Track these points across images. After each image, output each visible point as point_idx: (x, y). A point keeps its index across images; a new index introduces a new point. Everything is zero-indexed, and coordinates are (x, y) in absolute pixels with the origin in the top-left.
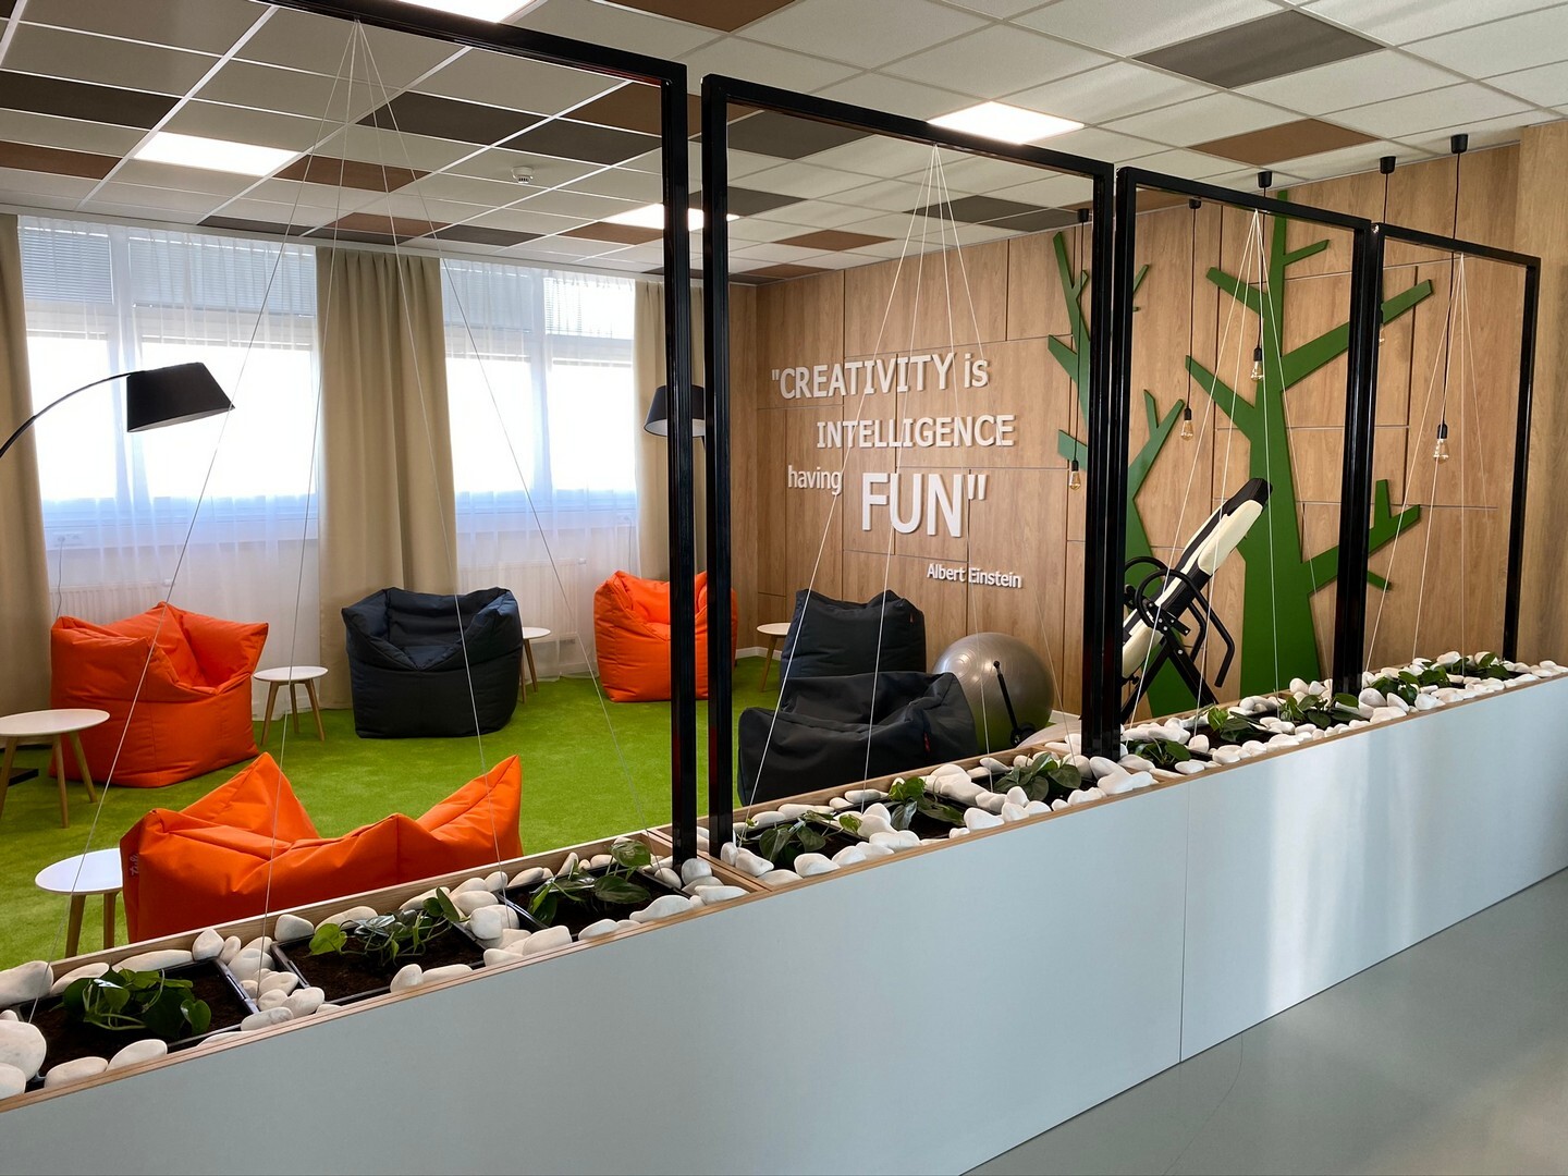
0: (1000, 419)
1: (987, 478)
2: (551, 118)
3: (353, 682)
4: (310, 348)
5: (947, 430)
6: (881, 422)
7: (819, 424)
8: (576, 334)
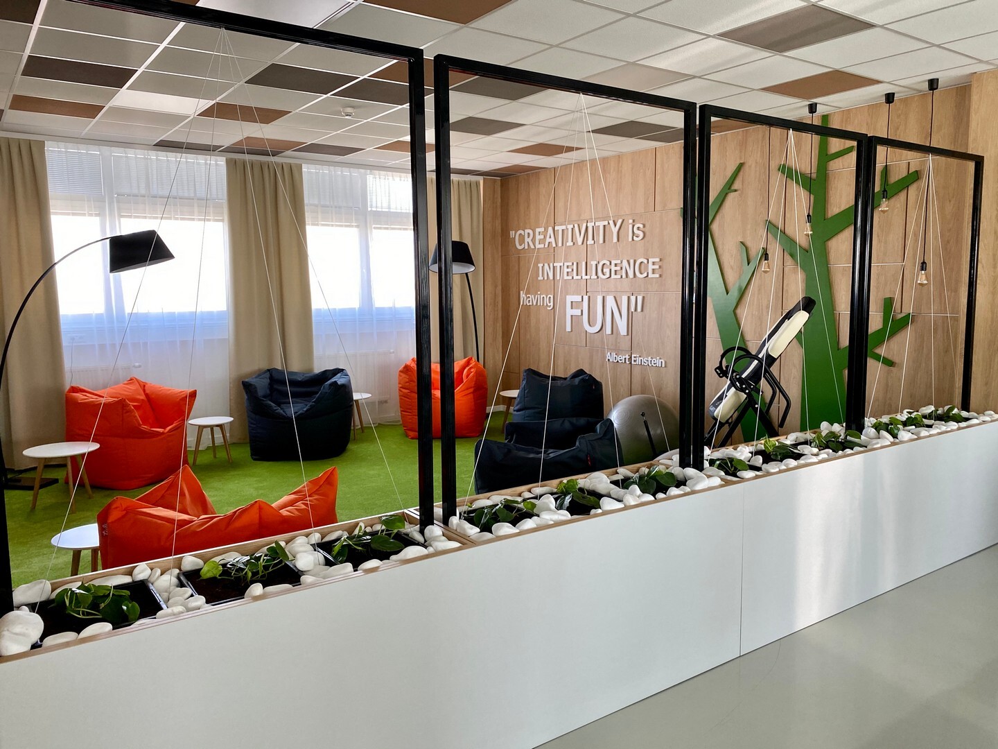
0: (651, 260)
1: (644, 297)
2: (362, 78)
3: (249, 426)
4: (222, 221)
5: (618, 268)
6: (577, 263)
7: (539, 265)
8: (387, 210)
